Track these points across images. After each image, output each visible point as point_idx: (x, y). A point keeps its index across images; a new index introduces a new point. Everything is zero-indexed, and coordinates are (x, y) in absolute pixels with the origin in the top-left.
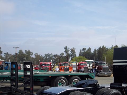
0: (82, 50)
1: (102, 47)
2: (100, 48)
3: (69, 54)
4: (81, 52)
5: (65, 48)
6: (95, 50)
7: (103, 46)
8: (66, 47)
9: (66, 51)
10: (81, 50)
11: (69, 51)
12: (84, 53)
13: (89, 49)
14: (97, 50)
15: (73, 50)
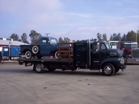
0: (113, 36)
1: (130, 32)
2: (129, 33)
3: (101, 39)
4: (111, 37)
5: (97, 34)
6: (124, 35)
7: (132, 31)
8: (99, 33)
9: (98, 37)
10: (111, 36)
11: (101, 37)
12: (115, 38)
13: (119, 34)
14: (126, 35)
15: (105, 36)
